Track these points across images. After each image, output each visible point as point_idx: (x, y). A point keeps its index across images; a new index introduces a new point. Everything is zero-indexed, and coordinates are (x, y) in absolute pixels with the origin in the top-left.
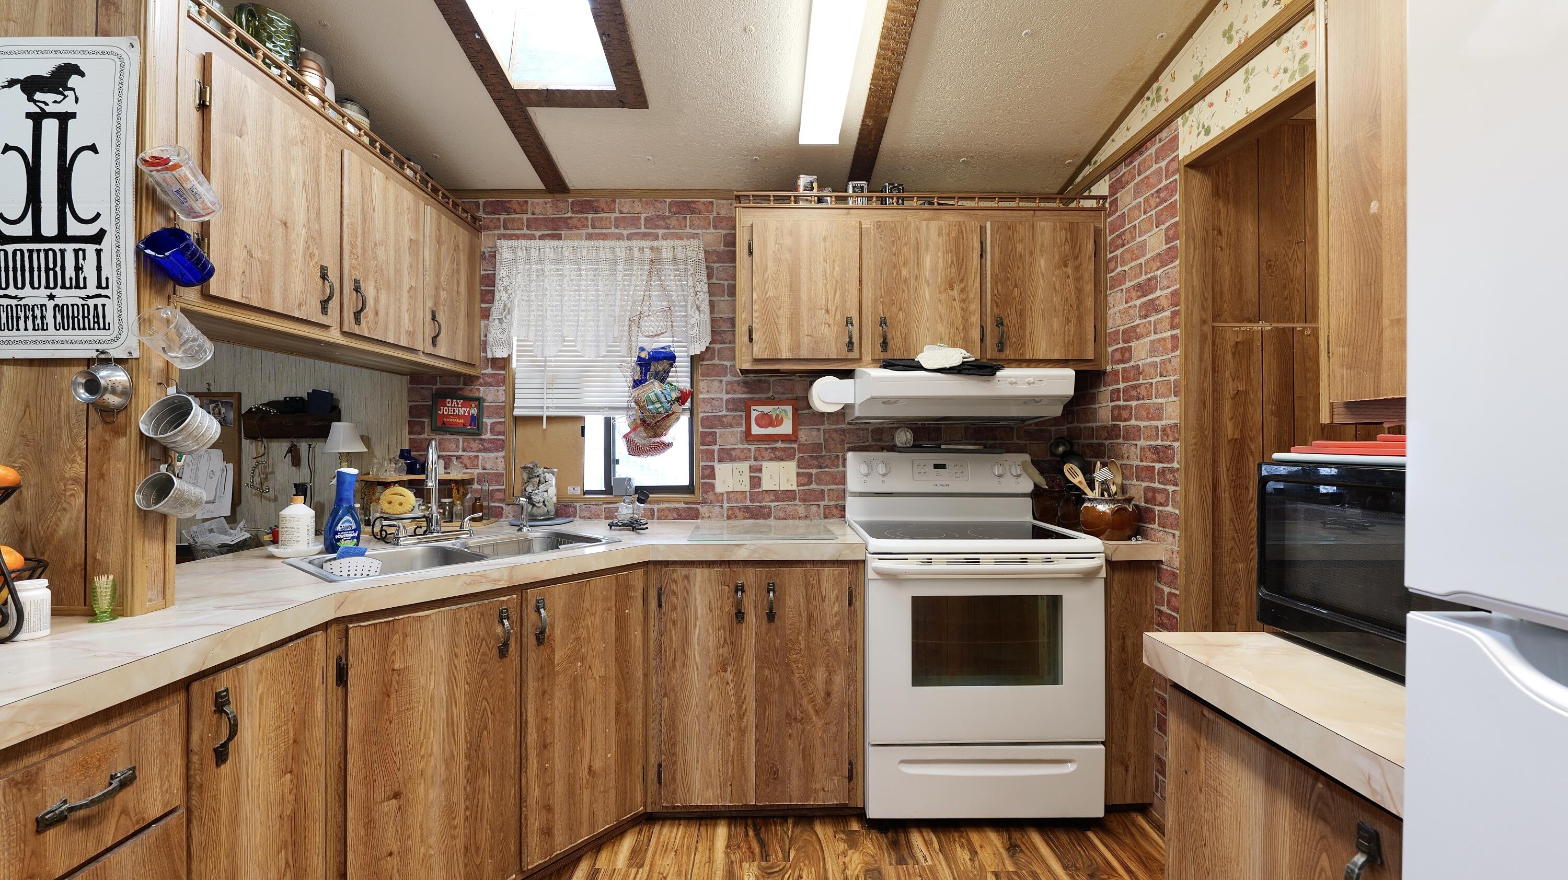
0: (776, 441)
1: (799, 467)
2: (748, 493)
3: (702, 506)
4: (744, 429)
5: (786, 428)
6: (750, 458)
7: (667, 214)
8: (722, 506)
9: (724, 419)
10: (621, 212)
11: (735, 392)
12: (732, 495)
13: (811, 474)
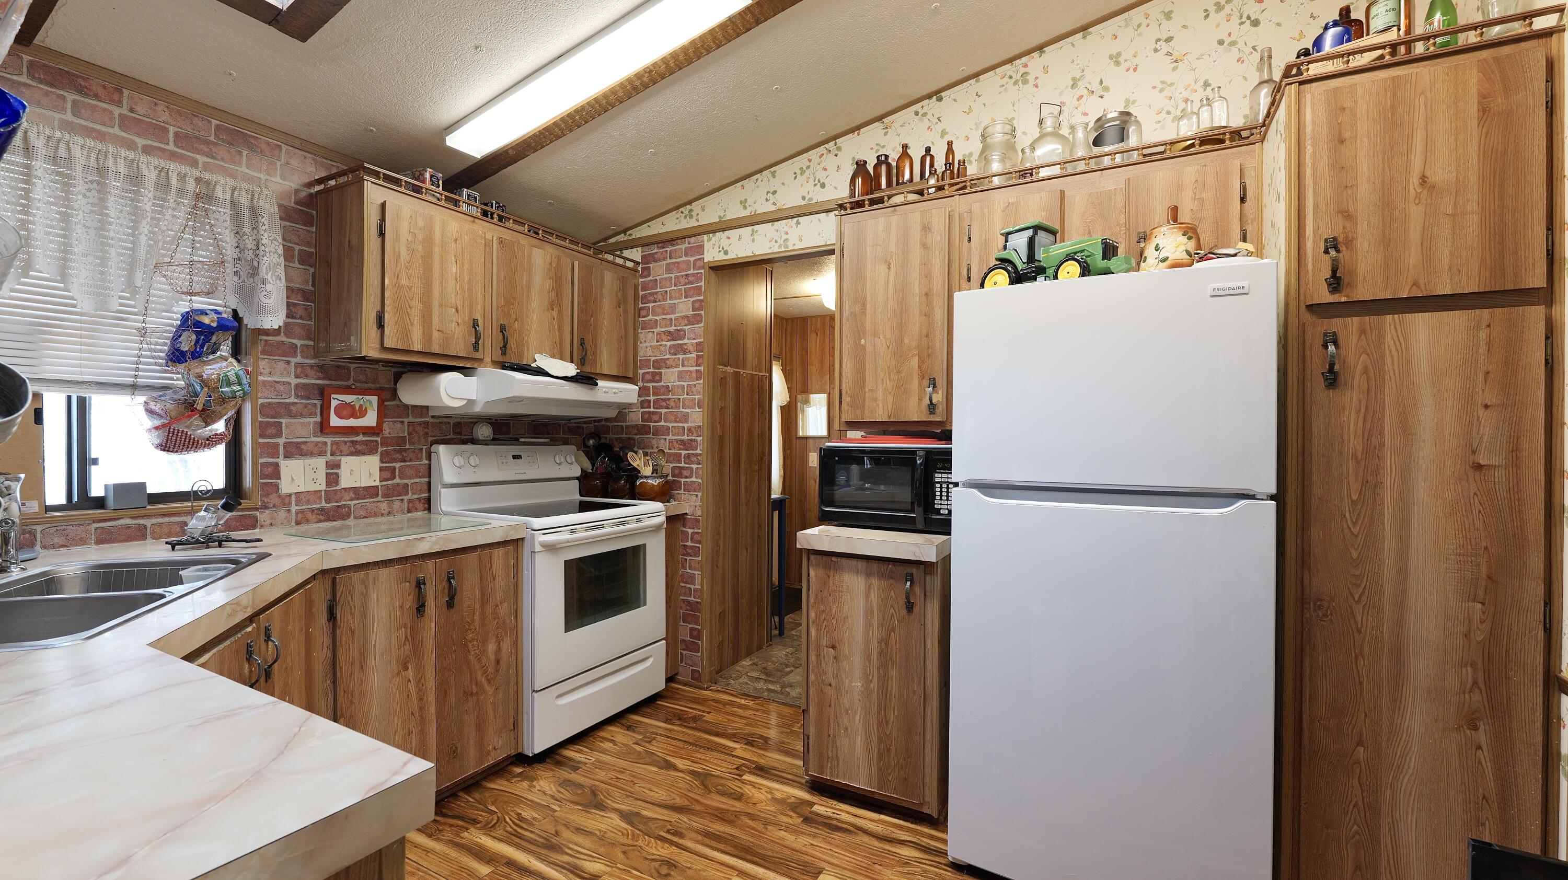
0: (357, 434)
1: (382, 461)
2: (323, 493)
3: (261, 513)
4: (318, 419)
5: (370, 420)
6: (326, 452)
7: (212, 138)
8: (289, 511)
9: (292, 408)
10: (132, 110)
11: (307, 376)
12: (302, 496)
13: (394, 469)
